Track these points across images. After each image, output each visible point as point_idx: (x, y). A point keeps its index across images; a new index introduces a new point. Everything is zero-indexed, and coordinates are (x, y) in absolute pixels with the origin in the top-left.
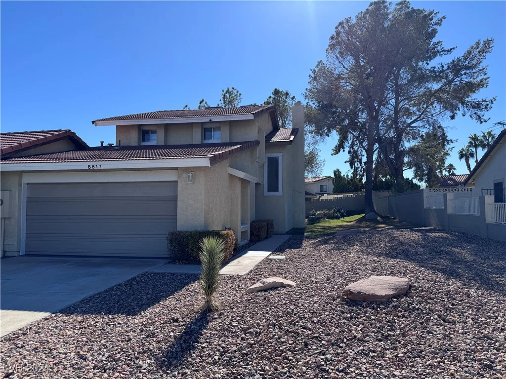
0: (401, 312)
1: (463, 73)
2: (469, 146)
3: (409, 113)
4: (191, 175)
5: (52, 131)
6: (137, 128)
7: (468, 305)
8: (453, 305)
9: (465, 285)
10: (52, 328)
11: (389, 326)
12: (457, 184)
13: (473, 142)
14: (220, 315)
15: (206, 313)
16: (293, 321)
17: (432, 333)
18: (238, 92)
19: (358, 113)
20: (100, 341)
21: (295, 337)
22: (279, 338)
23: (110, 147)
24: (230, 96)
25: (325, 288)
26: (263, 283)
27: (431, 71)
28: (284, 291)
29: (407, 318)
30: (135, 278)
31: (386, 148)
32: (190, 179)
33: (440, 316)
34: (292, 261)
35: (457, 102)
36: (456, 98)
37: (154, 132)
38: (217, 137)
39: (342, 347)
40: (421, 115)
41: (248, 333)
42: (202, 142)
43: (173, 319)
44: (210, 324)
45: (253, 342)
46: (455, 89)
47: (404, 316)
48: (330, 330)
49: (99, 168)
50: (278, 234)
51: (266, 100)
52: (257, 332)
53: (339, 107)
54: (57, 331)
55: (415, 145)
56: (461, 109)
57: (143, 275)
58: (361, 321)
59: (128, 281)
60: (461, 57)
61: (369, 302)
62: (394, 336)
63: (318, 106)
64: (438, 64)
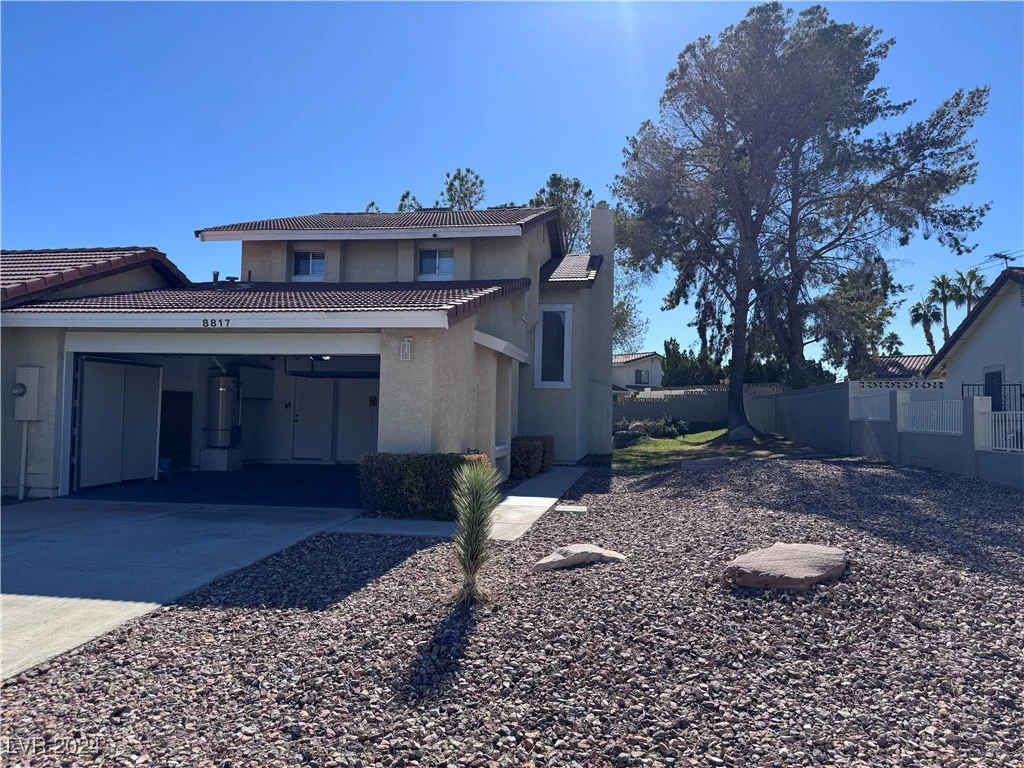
0: (836, 608)
1: (927, 153)
2: (932, 299)
3: (817, 231)
4: (407, 343)
5: (118, 249)
6: (285, 247)
7: (958, 598)
8: (930, 598)
9: (948, 563)
10: (172, 632)
11: (816, 633)
12: (907, 374)
13: (940, 291)
14: (495, 610)
15: (467, 606)
16: (638, 621)
17: (898, 647)
18: (477, 178)
19: (717, 228)
20: (275, 655)
21: (647, 650)
22: (617, 652)
23: (230, 285)
24: (461, 185)
25: (687, 565)
26: (565, 555)
27: (864, 149)
28: (608, 569)
29: (849, 620)
30: (304, 542)
31: (771, 298)
32: (406, 351)
33: (908, 618)
34: (602, 516)
35: (915, 211)
36: (911, 203)
37: (320, 256)
38: (446, 269)
39: (737, 669)
40: (841, 235)
41: (557, 641)
42: (415, 277)
43: (405, 616)
44: (480, 627)
45: (570, 657)
46: (910, 185)
47: (842, 617)
48: (710, 639)
49: (224, 326)
50: (561, 465)
51: (534, 197)
52: (573, 641)
53: (679, 215)
54: (182, 636)
55: (828, 295)
56: (920, 224)
57: (319, 536)
58: (764, 624)
59: (292, 548)
60: (924, 122)
61: (775, 590)
62: (828, 650)
63: (640, 212)
64: (879, 135)
